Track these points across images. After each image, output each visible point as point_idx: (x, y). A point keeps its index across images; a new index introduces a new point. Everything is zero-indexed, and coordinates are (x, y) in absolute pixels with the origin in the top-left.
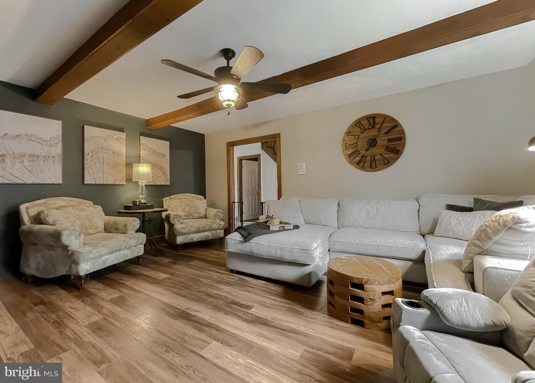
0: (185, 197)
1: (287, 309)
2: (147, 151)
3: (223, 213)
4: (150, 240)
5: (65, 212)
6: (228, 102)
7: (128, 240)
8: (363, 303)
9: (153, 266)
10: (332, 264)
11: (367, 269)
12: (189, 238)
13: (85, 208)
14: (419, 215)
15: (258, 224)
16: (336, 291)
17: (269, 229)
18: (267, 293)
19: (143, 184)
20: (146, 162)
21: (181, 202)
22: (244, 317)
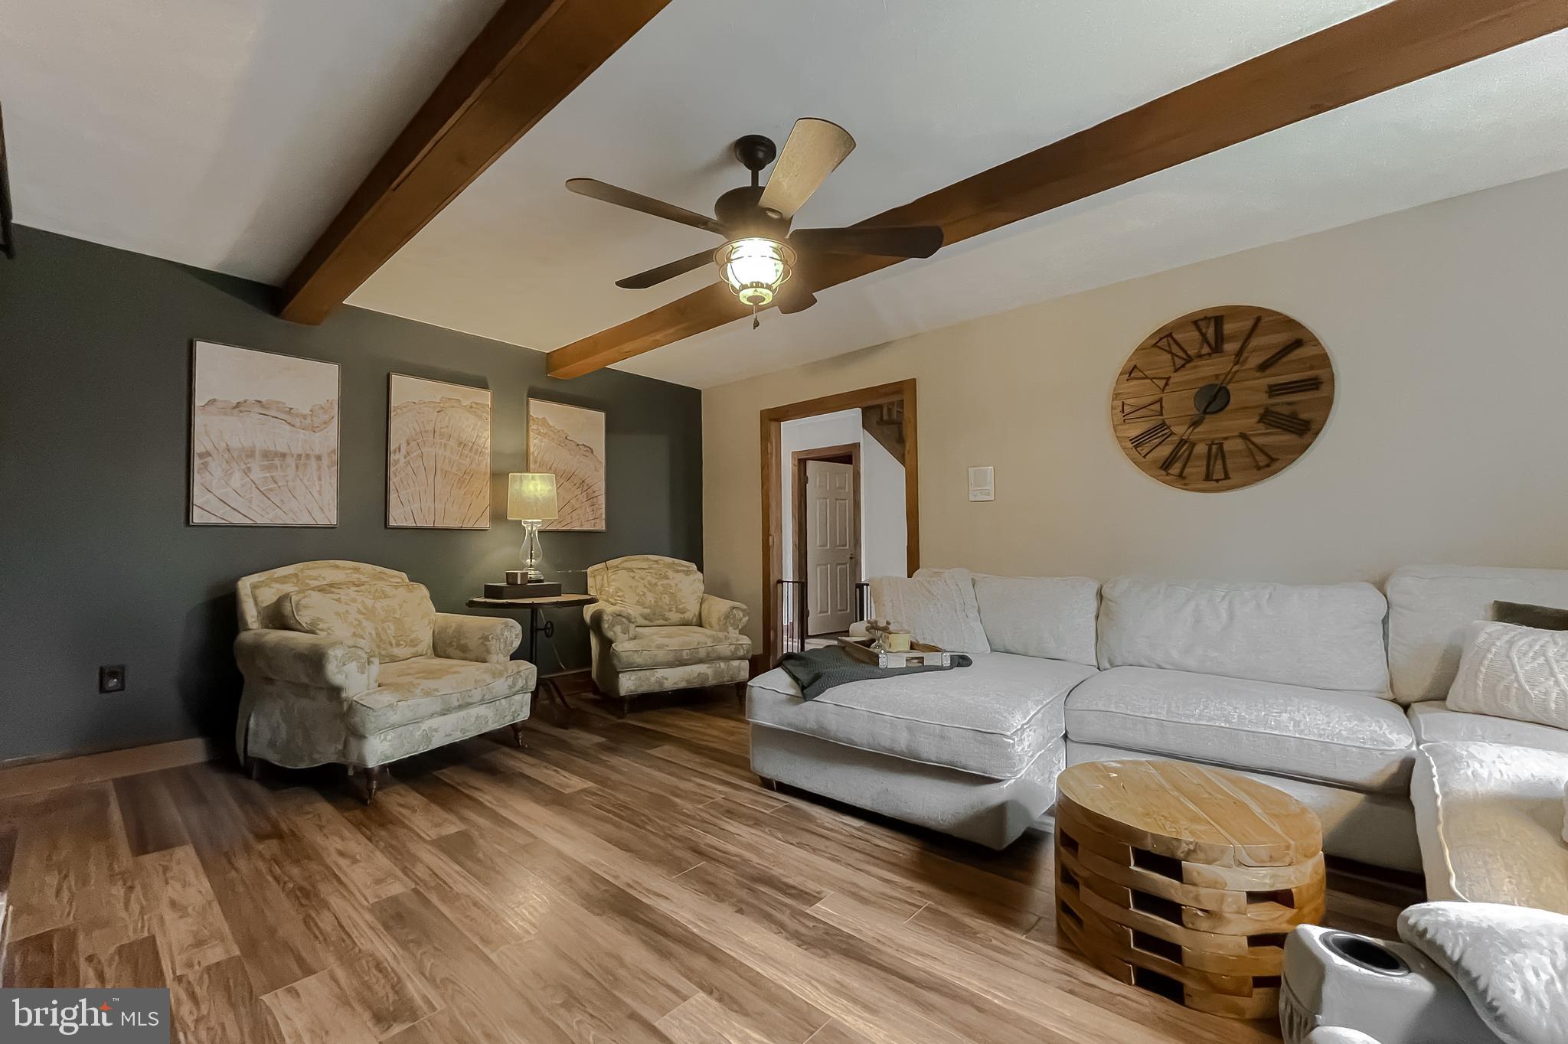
0: (645, 565)
1: (925, 913)
2: (546, 440)
3: (749, 611)
4: (548, 682)
5: (339, 600)
6: (753, 289)
7: (488, 678)
8: (1179, 922)
9: (554, 754)
10: (1071, 783)
11: (1192, 806)
12: (653, 679)
13: (388, 589)
14: (1385, 635)
15: (844, 647)
16: (1084, 873)
17: (878, 664)
18: (867, 858)
19: (534, 529)
20: (545, 468)
21: (633, 578)
22: (793, 925)
